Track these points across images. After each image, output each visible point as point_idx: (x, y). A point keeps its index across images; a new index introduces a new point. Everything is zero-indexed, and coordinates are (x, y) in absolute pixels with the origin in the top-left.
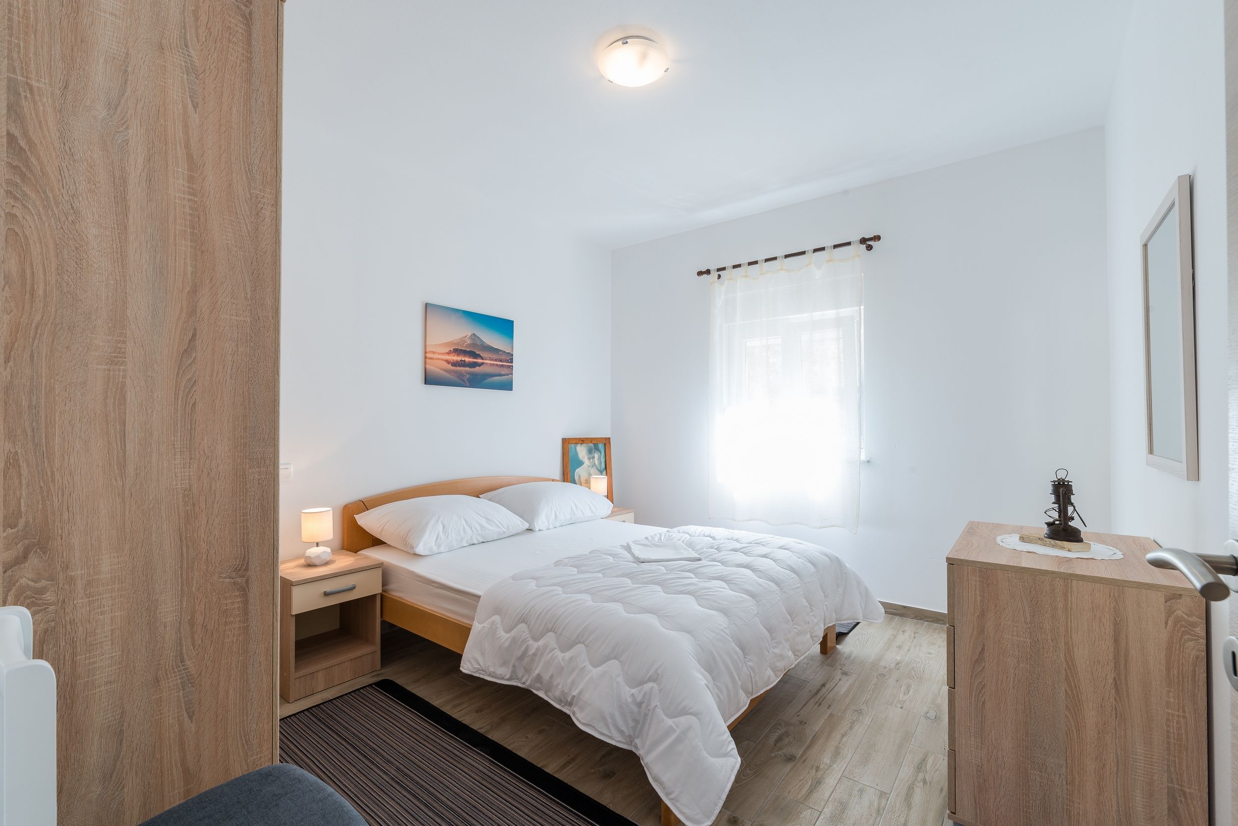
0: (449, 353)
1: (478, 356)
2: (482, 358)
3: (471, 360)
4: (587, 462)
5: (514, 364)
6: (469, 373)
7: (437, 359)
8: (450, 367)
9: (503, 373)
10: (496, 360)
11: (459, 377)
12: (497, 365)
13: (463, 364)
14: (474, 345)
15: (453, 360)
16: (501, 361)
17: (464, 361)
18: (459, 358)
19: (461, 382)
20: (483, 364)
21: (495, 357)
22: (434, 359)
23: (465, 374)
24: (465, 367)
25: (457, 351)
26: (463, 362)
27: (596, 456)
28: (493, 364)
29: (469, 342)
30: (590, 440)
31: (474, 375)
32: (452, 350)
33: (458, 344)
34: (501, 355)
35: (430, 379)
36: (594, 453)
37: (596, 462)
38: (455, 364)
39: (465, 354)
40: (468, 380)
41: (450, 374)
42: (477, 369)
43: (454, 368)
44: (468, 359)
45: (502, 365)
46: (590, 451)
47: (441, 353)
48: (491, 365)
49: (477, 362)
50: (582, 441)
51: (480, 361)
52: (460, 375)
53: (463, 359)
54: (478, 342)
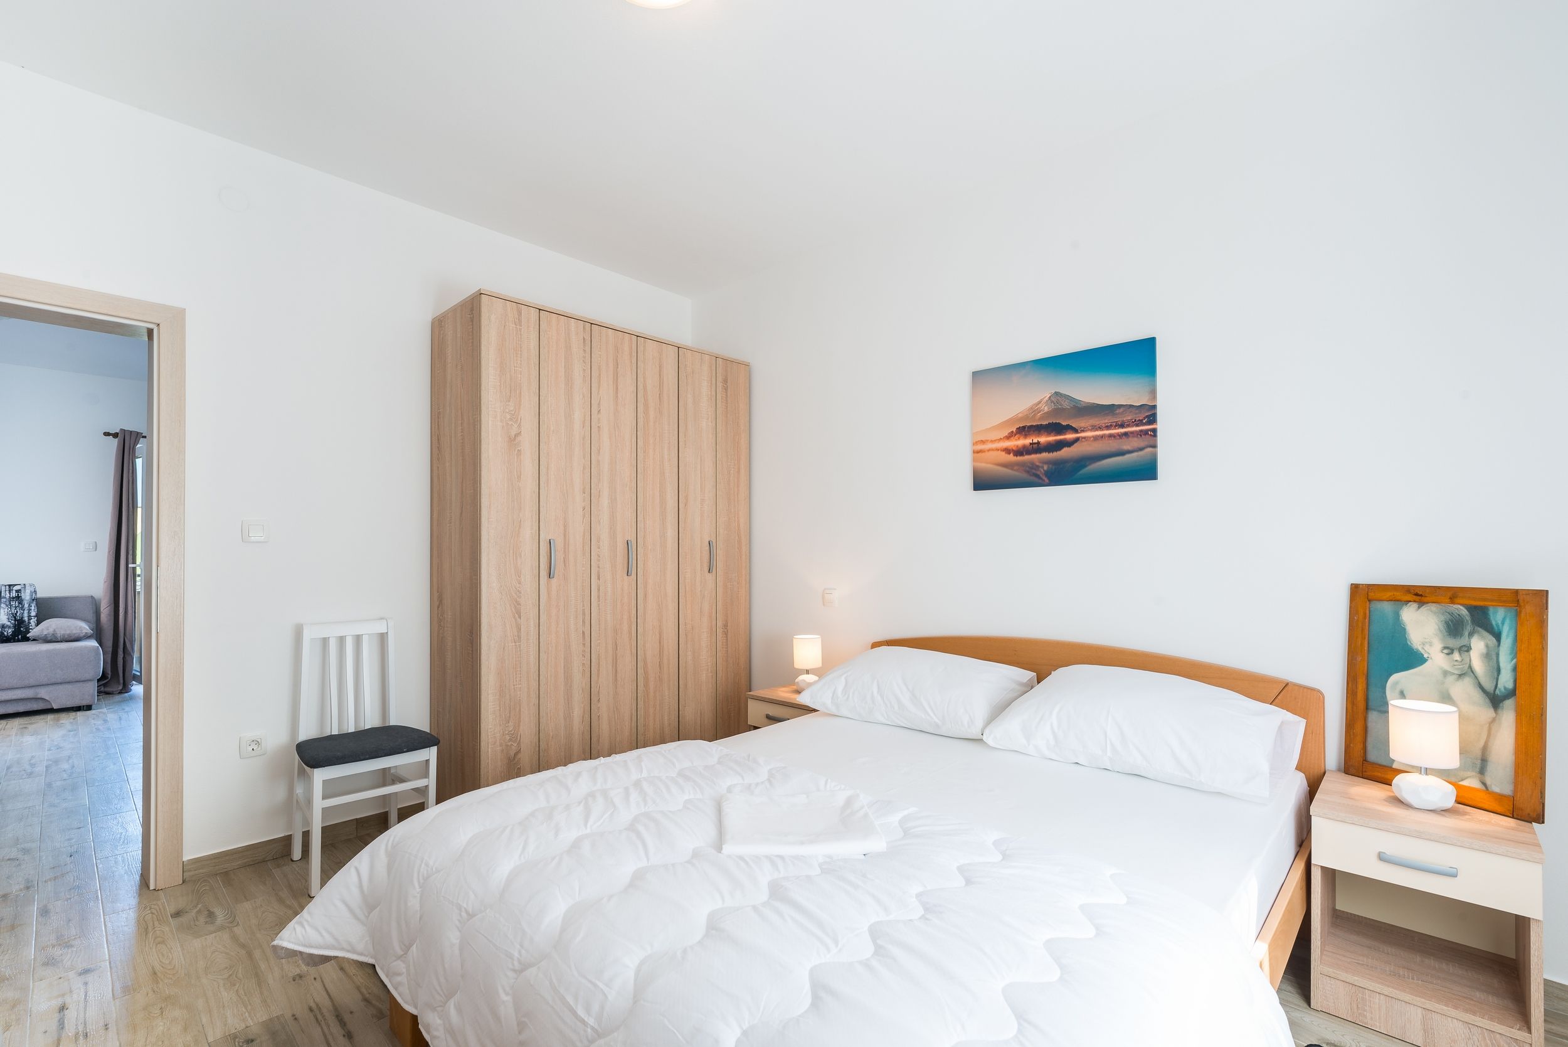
0: (1009, 437)
1: (1070, 428)
2: (1076, 431)
3: (1052, 438)
4: (1437, 659)
5: (1161, 425)
6: (1048, 462)
7: (989, 450)
8: (1011, 458)
9: (1126, 447)
10: (1108, 427)
11: (1028, 472)
12: (1110, 436)
13: (1037, 449)
14: (1057, 411)
15: (1017, 446)
16: (1122, 426)
17: (1038, 443)
18: (1027, 441)
19: (1033, 479)
20: (1077, 440)
21: (1107, 420)
22: (984, 452)
23: (1040, 465)
24: (1040, 453)
25: (1023, 431)
26: (1035, 446)
27: (1479, 644)
28: (1102, 437)
29: (1046, 409)
30: (1452, 594)
31: (1057, 463)
32: (1014, 430)
33: (1026, 418)
34: (1122, 413)
35: (982, 483)
36: (1471, 635)
37: (1478, 665)
38: (1019, 452)
39: (1040, 431)
40: (1047, 474)
41: (1012, 469)
42: (1065, 452)
43: (1019, 458)
44: (1044, 439)
45: (1126, 434)
46: (1454, 628)
47: (995, 441)
48: (1096, 438)
49: (1065, 439)
50: (1420, 595)
51: (1070, 436)
52: (1031, 469)
53: (1035, 441)
54: (1066, 405)
